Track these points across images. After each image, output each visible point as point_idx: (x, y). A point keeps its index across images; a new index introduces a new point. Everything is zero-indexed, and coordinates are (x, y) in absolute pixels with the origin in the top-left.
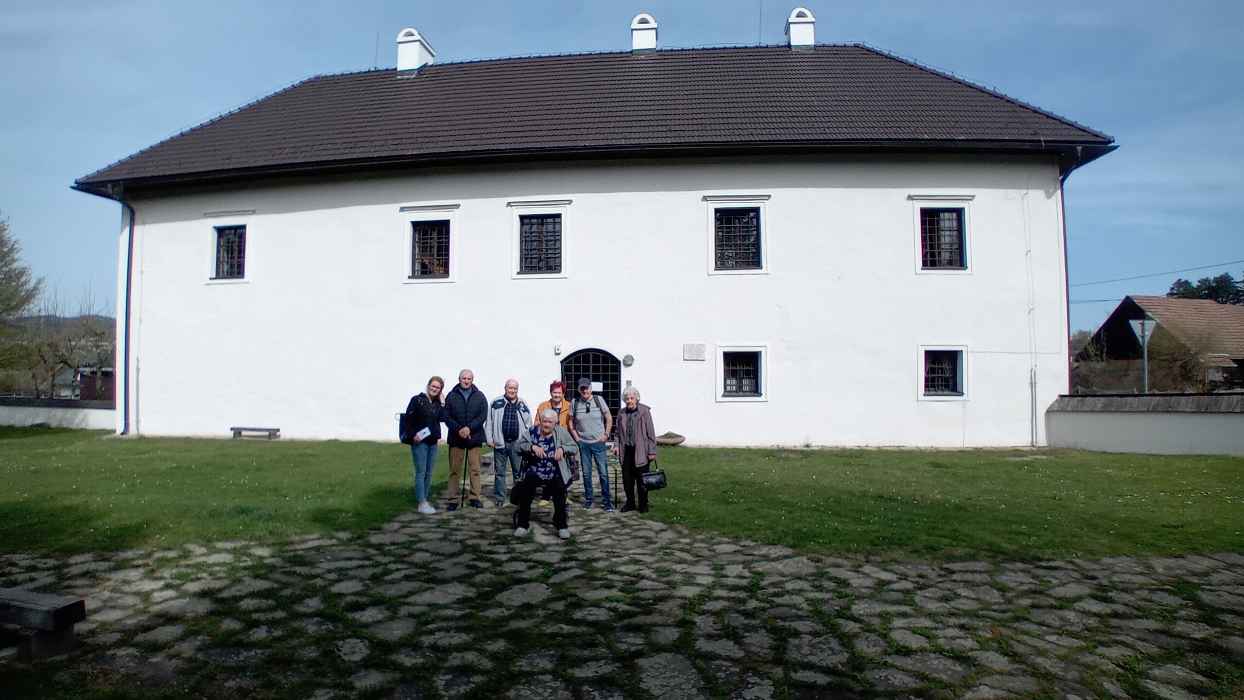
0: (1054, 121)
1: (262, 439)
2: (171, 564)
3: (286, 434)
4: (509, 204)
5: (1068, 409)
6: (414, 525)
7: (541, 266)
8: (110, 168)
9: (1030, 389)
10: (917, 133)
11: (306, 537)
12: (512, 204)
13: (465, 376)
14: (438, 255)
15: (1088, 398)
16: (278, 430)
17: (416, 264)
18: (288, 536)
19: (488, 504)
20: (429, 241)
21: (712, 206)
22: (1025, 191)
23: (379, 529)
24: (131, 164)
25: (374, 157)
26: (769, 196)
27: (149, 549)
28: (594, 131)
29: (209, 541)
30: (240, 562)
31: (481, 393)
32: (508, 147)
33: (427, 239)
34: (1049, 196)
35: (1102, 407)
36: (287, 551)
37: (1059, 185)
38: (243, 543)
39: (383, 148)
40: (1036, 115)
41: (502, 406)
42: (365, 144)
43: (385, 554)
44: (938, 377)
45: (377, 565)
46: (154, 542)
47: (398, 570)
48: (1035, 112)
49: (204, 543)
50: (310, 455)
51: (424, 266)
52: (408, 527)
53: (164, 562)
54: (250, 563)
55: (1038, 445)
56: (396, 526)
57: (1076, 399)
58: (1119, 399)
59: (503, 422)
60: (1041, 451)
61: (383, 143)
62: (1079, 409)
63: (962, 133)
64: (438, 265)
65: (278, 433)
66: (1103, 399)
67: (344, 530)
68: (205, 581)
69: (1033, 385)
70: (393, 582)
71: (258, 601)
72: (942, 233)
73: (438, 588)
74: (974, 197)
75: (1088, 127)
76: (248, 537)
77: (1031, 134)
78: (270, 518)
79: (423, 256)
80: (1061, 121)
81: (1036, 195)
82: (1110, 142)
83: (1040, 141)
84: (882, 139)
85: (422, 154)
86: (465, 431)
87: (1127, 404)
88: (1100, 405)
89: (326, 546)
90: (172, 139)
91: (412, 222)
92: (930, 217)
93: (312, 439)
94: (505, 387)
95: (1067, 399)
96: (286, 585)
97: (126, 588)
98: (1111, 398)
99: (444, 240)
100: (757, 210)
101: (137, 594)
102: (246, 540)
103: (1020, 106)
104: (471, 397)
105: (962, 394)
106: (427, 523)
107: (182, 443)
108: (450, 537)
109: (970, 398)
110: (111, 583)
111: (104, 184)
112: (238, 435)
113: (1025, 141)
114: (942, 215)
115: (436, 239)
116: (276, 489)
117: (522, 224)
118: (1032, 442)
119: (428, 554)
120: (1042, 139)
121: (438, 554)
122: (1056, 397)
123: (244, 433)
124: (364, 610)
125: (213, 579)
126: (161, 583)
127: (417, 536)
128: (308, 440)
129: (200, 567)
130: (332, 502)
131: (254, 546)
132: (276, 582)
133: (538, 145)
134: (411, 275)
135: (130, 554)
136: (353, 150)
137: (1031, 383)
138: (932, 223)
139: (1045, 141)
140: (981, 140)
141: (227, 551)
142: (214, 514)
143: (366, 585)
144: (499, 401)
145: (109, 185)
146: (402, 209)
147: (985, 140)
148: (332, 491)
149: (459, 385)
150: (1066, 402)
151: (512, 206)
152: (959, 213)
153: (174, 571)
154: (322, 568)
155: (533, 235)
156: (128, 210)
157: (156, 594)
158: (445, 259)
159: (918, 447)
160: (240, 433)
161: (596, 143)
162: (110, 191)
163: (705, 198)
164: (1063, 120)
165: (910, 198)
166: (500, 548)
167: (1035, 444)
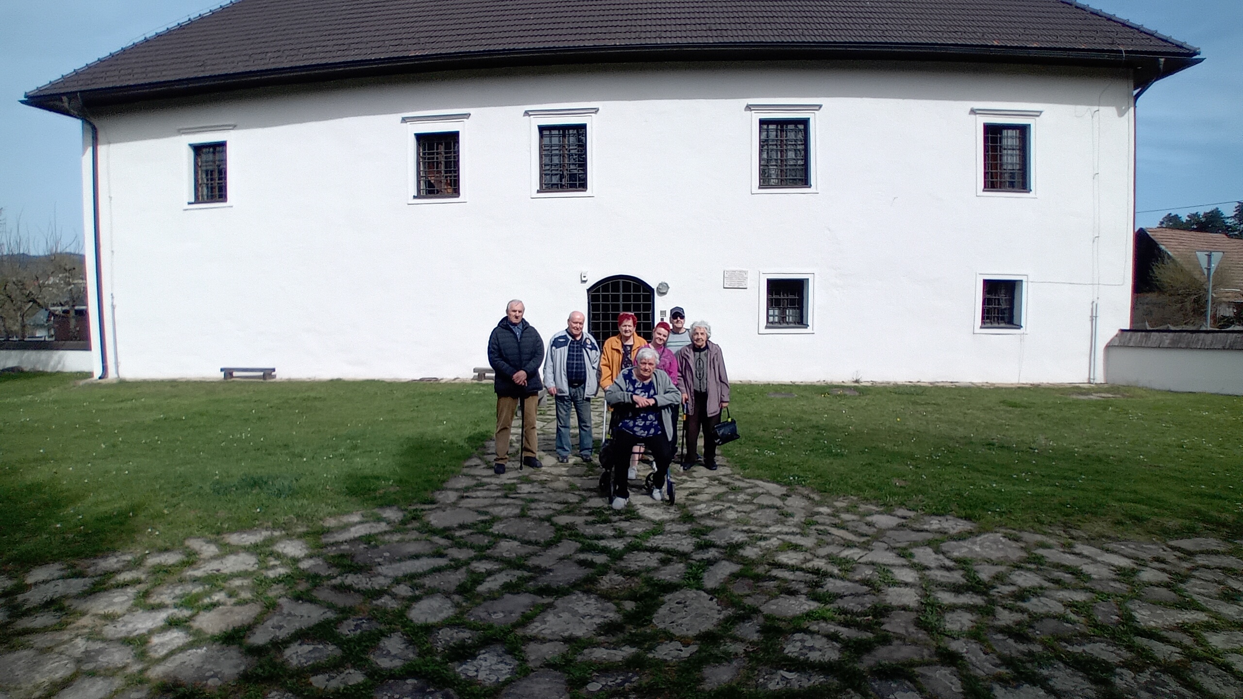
0: (1132, 30)
1: (256, 380)
2: (170, 578)
3: (282, 374)
4: (527, 113)
5: (1131, 344)
6: (474, 494)
7: (563, 183)
8: (65, 79)
9: (1090, 323)
10: (985, 39)
11: (345, 519)
12: (530, 113)
13: (516, 308)
14: (446, 172)
15: (1153, 333)
16: (274, 370)
17: (422, 182)
18: (321, 519)
19: (548, 461)
20: (436, 156)
21: (756, 117)
22: (1096, 108)
23: (433, 502)
24: (88, 73)
25: (371, 60)
26: (820, 106)
27: (139, 552)
28: (623, 29)
29: (218, 533)
30: (267, 568)
31: (533, 328)
32: (526, 46)
33: (433, 154)
34: (1121, 114)
35: (1169, 344)
36: (326, 545)
37: (1132, 101)
38: (266, 534)
39: (380, 50)
40: (1111, 23)
41: (565, 344)
42: (360, 46)
43: (459, 544)
44: (995, 308)
45: (456, 565)
46: (145, 539)
47: (490, 573)
48: (1109, 19)
49: (213, 537)
50: (315, 398)
51: (430, 184)
52: (467, 497)
53: (162, 573)
54: (282, 571)
55: (1096, 381)
56: (452, 496)
57: (1139, 334)
58: (1189, 334)
59: (567, 364)
60: (1099, 389)
61: (381, 44)
62: (1143, 345)
63: (1033, 41)
64: (447, 184)
65: (273, 373)
66: (1171, 335)
67: (389, 505)
68: (224, 607)
69: (1093, 318)
70: (492, 596)
71: (311, 647)
72: (1005, 152)
73: (560, 603)
74: (1041, 112)
75: (1170, 37)
76: (270, 524)
77: (1109, 44)
78: (293, 493)
79: (430, 172)
80: (1138, 30)
81: (1108, 113)
82: (1195, 54)
83: (1121, 52)
84: (948, 45)
85: (427, 55)
86: (520, 376)
87: (1198, 340)
88: (1168, 341)
89: (377, 534)
90: (135, 46)
91: (415, 134)
92: (993, 133)
93: (313, 379)
94: (568, 320)
95: (1129, 334)
96: (345, 613)
97: (110, 630)
98: (1180, 334)
99: (453, 155)
100: (805, 122)
101: (126, 641)
102: (267, 529)
103: (1092, 13)
104: (524, 335)
105: (1019, 327)
106: (488, 490)
107: (168, 388)
108: (529, 513)
109: (1028, 331)
110: (85, 621)
111: (58, 96)
112: (229, 376)
113: (1103, 51)
114: (1005, 132)
115: (443, 153)
116: (286, 446)
117: (541, 136)
118: (1089, 378)
119: (516, 543)
120: (1121, 48)
121: (529, 543)
122: (1116, 332)
123: (235, 374)
124: (474, 657)
125: (236, 604)
126: (162, 616)
127: (486, 513)
128: (308, 380)
129: (214, 581)
130: (361, 463)
131: (281, 538)
132: (331, 606)
133: (561, 45)
134: (416, 195)
135: (111, 562)
136: (346, 53)
137: (1092, 317)
138: (994, 140)
139: (1126, 52)
140: (1055, 49)
141: (246, 549)
142: (220, 490)
143: (457, 605)
144: (560, 337)
145: (65, 98)
146: (404, 120)
147: (1060, 49)
148: (355, 447)
149: (506, 319)
150: (1128, 336)
151: (530, 115)
152: (1023, 131)
153: (178, 591)
154: (385, 576)
155: (553, 148)
156: (89, 127)
157: (155, 640)
158: (455, 176)
159: (972, 383)
160: (231, 374)
161: (627, 42)
162: (66, 105)
163: (749, 108)
164: (1141, 29)
165: (973, 112)
166: (604, 529)
167: (1092, 381)
